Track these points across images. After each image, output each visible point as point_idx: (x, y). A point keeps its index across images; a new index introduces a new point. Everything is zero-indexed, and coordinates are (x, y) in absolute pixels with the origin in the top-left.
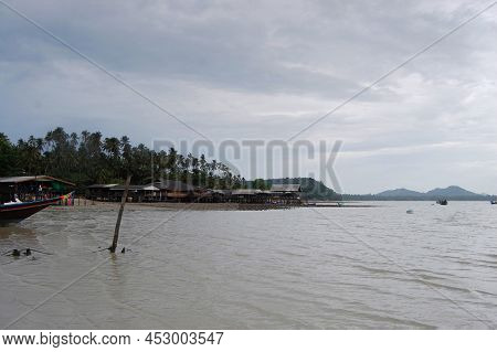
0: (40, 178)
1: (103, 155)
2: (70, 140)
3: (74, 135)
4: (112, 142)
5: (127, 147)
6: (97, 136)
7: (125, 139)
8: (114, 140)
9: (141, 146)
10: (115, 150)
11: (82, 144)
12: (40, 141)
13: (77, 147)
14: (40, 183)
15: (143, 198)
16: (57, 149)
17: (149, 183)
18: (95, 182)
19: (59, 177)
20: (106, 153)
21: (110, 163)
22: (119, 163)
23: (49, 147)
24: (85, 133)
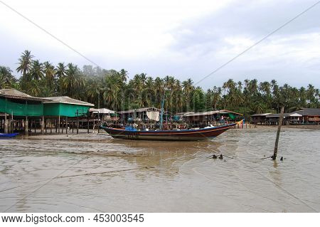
0: (222, 112)
1: (259, 94)
2: (237, 86)
3: (240, 83)
4: (265, 85)
5: (276, 87)
6: (254, 82)
7: (273, 82)
8: (266, 83)
9: (286, 86)
10: (267, 90)
11: (245, 89)
12: (220, 89)
13: (242, 90)
14: (222, 115)
15: (290, 122)
16: (230, 93)
17: (294, 111)
18: (255, 113)
19: (233, 110)
20: (262, 92)
21: (265, 99)
22: (271, 99)
23: (225, 92)
24: (246, 81)
